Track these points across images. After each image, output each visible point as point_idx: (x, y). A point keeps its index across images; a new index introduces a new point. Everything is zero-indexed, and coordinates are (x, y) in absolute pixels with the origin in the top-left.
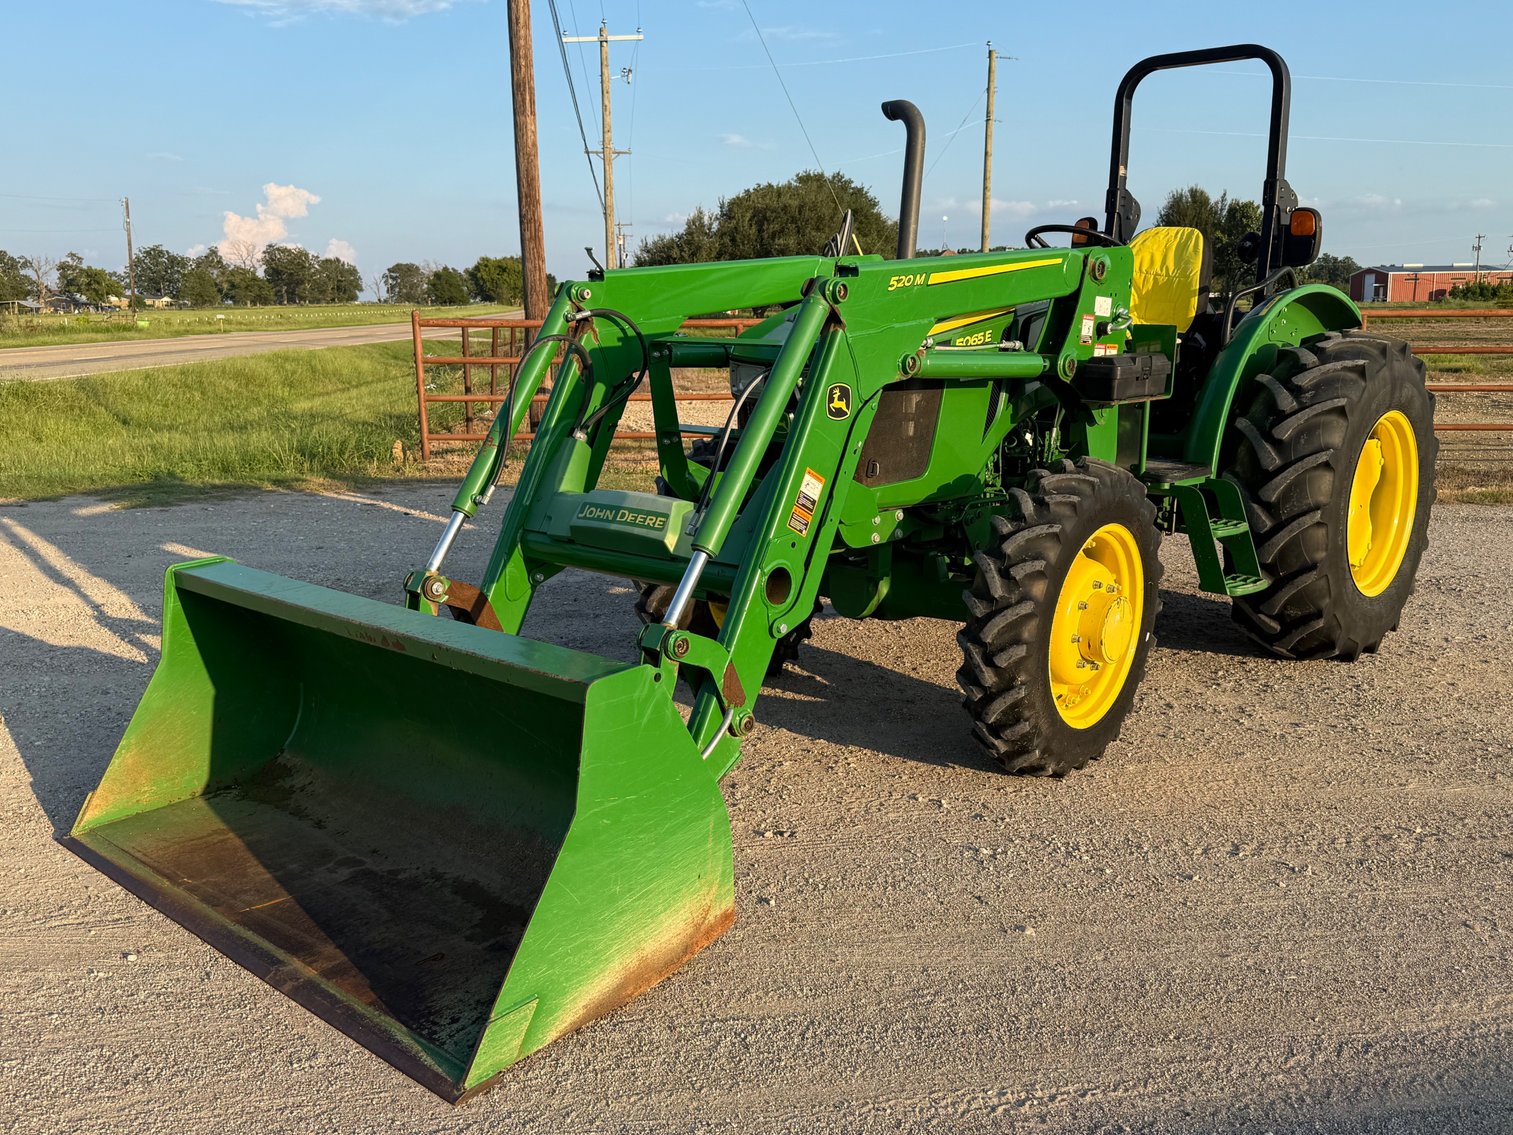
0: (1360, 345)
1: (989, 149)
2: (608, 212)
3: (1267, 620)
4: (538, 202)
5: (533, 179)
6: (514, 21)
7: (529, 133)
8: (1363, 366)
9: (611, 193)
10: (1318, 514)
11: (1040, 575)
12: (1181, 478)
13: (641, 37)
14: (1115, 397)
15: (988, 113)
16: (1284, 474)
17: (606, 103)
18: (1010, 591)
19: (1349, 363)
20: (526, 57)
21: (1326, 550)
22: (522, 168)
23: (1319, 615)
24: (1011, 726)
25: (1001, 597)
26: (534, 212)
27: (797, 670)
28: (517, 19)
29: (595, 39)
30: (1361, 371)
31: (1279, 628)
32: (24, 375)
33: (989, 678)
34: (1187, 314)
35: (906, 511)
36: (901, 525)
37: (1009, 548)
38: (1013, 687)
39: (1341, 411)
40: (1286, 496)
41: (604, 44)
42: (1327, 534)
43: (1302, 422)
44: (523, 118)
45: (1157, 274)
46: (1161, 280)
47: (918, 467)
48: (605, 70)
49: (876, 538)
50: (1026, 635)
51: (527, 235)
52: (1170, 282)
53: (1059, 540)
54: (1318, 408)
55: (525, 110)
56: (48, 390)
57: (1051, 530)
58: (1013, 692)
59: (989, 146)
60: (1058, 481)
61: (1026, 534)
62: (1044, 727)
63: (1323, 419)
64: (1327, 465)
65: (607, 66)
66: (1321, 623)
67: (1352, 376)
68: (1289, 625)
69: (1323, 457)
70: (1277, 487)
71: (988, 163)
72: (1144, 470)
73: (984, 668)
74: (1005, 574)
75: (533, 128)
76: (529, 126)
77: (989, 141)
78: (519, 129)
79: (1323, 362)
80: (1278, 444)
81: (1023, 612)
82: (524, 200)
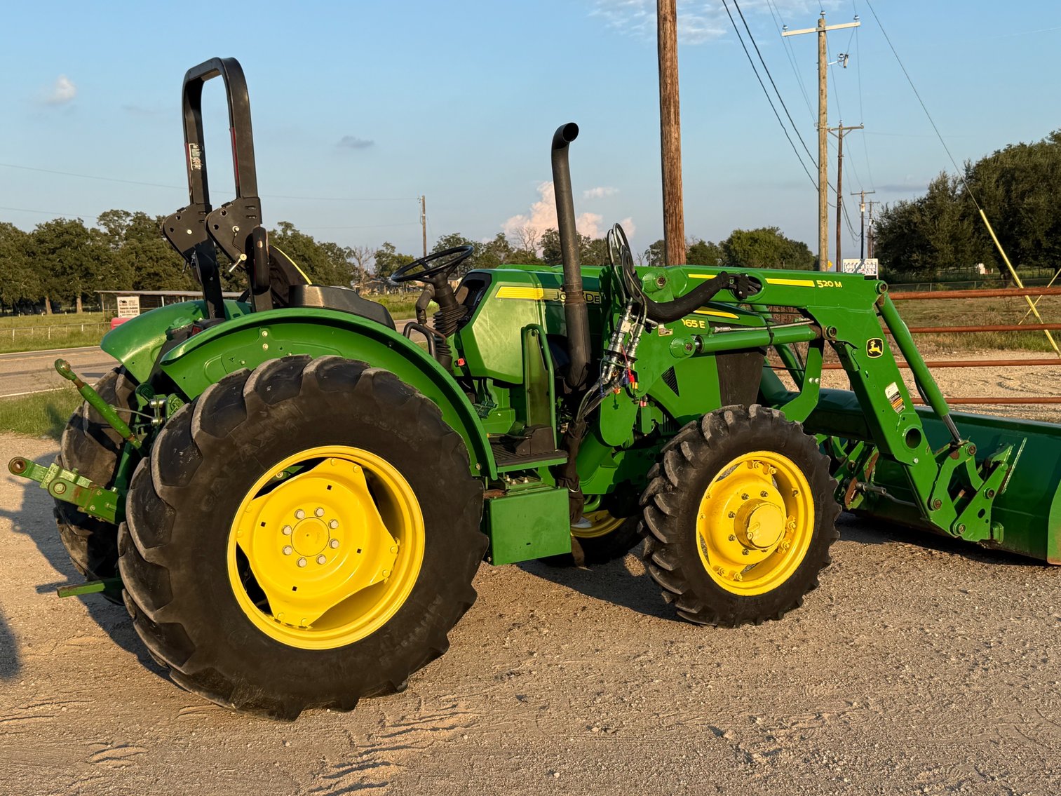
2: (822, 188)
4: (679, 198)
5: (676, 179)
6: (662, 46)
7: (673, 140)
9: (825, 169)
13: (858, 23)
17: (823, 87)
20: (672, 75)
22: (666, 170)
26: (675, 208)
28: (665, 44)
29: (814, 30)
41: (823, 34)
44: (667, 128)
48: (822, 58)
51: (669, 227)
55: (670, 120)
65: (824, 53)
75: (676, 135)
76: (673, 135)
78: (665, 137)
82: (667, 197)
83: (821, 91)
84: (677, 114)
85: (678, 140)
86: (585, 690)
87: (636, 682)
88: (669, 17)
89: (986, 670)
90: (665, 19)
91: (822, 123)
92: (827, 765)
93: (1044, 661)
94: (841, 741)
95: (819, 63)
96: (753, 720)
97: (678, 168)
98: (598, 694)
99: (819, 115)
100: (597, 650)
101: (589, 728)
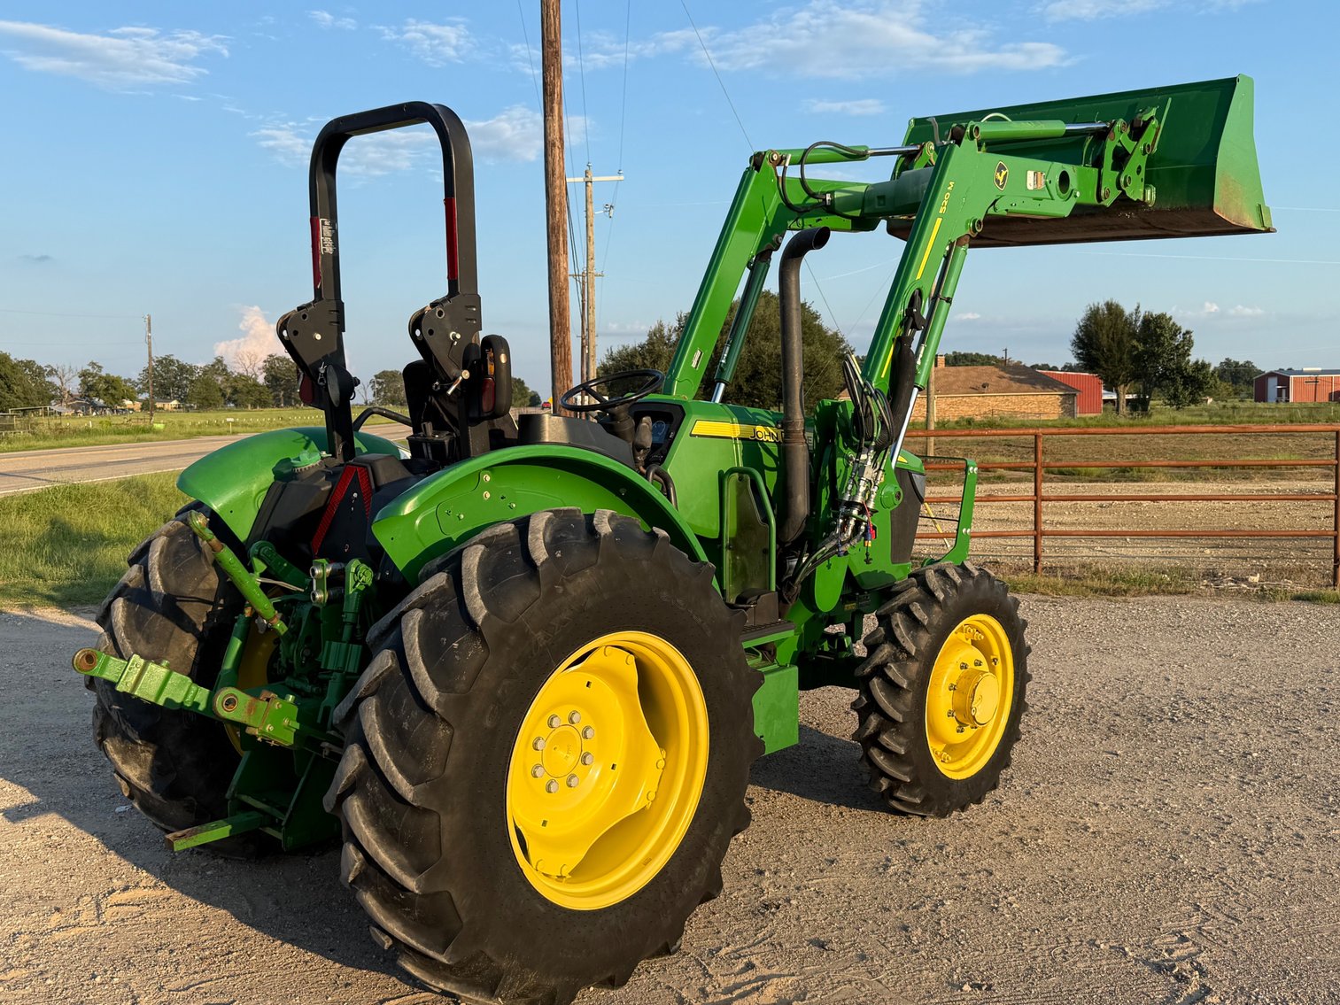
2: (591, 328)
4: (568, 329)
5: (564, 309)
6: (550, 173)
7: (562, 270)
9: (593, 311)
13: (622, 178)
17: (590, 234)
20: (561, 203)
22: (555, 299)
26: (564, 338)
28: (553, 171)
29: (581, 179)
41: (589, 184)
44: (556, 257)
48: (589, 207)
51: (558, 358)
55: (558, 251)
65: (591, 203)
76: (561, 264)
78: (552, 266)
82: (556, 327)
83: (588, 238)
84: (565, 242)
87: (927, 907)
88: (558, 144)
90: (554, 145)
91: (590, 267)
95: (586, 211)
97: (567, 298)
98: (904, 929)
99: (588, 260)
101: (959, 989)
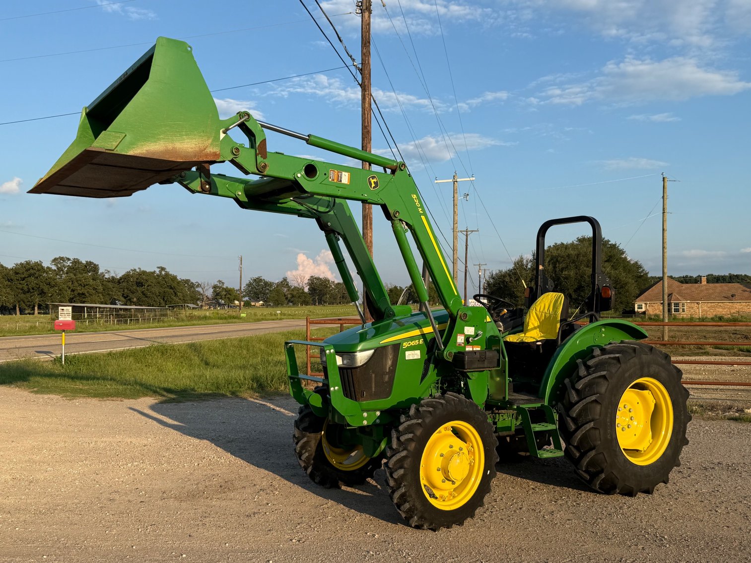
0: (623, 348)
1: (665, 227)
2: (455, 262)
3: (583, 473)
7: (369, 237)
8: (618, 357)
9: (456, 252)
10: (592, 424)
11: (411, 440)
12: (524, 404)
13: (474, 179)
14: (466, 368)
15: (664, 209)
16: (578, 405)
17: (456, 210)
18: (400, 446)
19: (612, 356)
21: (600, 440)
23: (602, 471)
24: (403, 504)
25: (396, 448)
27: (374, 483)
29: (451, 180)
30: (618, 359)
31: (588, 477)
32: (164, 341)
33: (392, 483)
34: (556, 331)
35: (382, 412)
36: (379, 417)
37: (401, 428)
38: (401, 487)
39: (604, 377)
40: (580, 414)
41: (456, 183)
42: (600, 433)
43: (587, 381)
45: (546, 313)
46: (548, 315)
47: (388, 394)
48: (455, 195)
49: (365, 423)
50: (406, 466)
52: (550, 316)
53: (421, 426)
54: (594, 375)
55: (367, 227)
56: (172, 348)
57: (417, 422)
58: (400, 489)
59: (665, 226)
60: (428, 402)
61: (408, 423)
62: (418, 505)
63: (597, 380)
64: (596, 401)
65: (456, 193)
66: (603, 476)
67: (615, 362)
68: (594, 476)
69: (593, 398)
70: (575, 411)
71: (665, 235)
72: (507, 399)
73: (390, 478)
74: (398, 439)
75: (371, 235)
76: (369, 234)
77: (665, 223)
79: (603, 354)
80: (577, 391)
81: (403, 455)
83: (454, 212)
84: (371, 224)
85: (371, 237)
86: (292, 522)
87: (319, 518)
89: (492, 512)
91: (455, 228)
92: (405, 557)
93: (521, 509)
94: (414, 545)
95: (454, 197)
96: (374, 536)
98: (299, 524)
99: (454, 224)
100: (302, 502)
101: (291, 540)
